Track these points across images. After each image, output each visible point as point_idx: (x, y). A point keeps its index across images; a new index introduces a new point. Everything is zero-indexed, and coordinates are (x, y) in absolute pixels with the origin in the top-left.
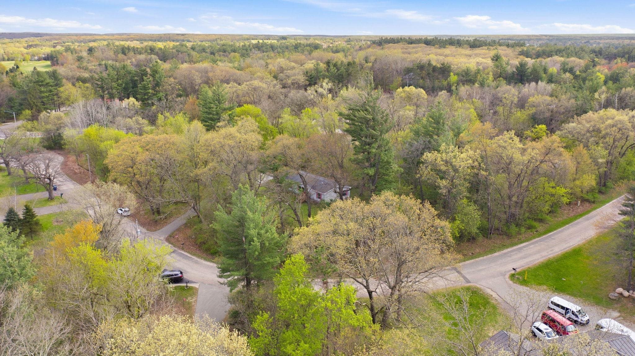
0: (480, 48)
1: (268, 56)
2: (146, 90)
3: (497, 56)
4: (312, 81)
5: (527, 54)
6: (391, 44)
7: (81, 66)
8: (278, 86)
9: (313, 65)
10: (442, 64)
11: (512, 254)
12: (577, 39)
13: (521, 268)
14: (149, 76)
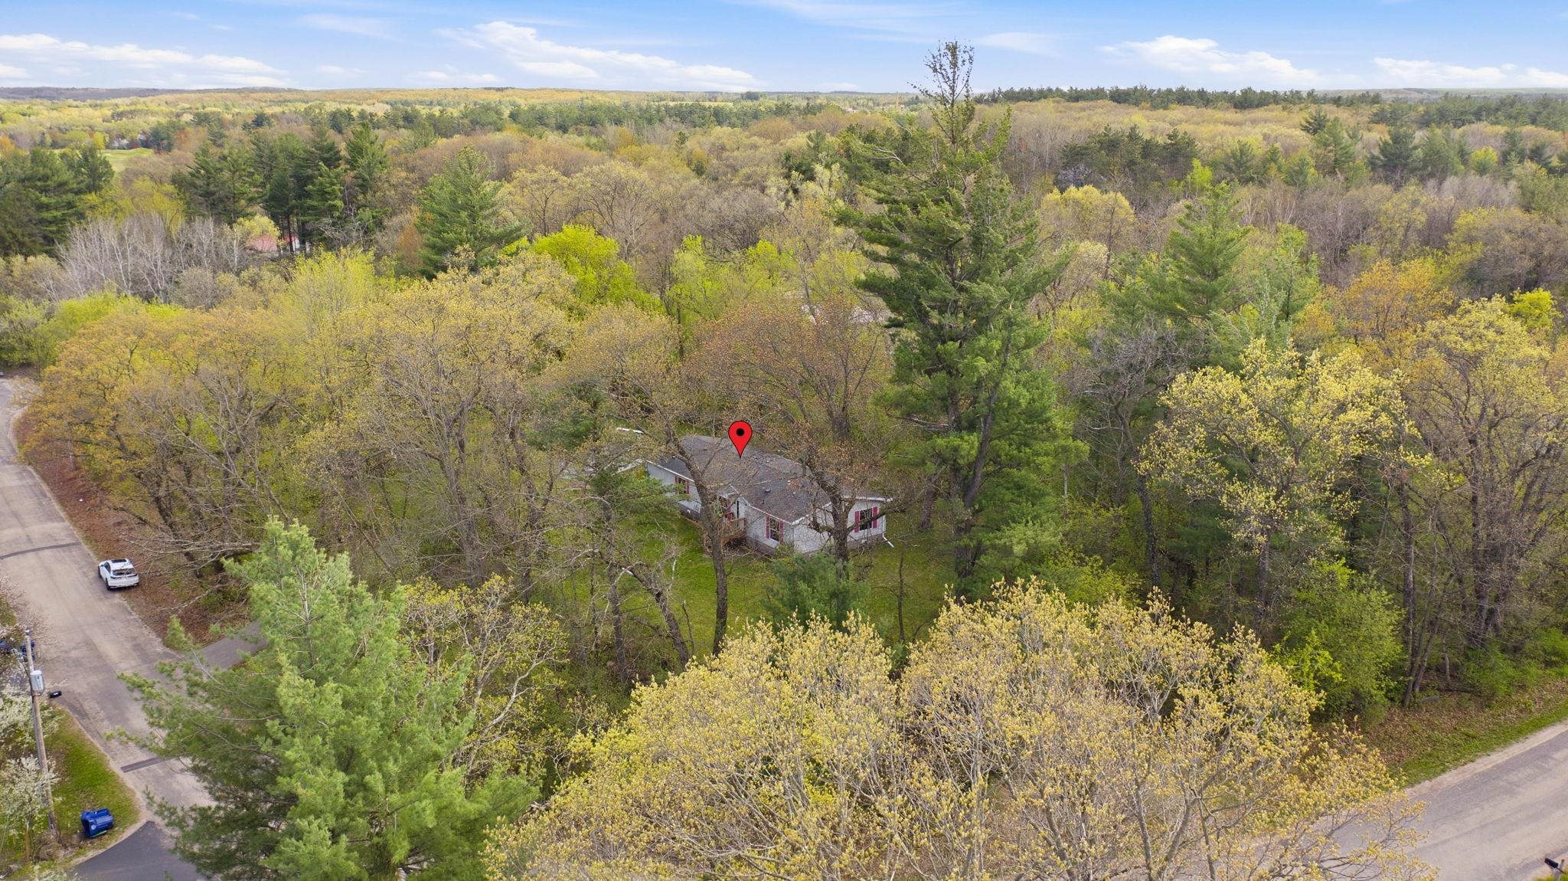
0: (1262, 109)
2: (327, 200)
3: (1316, 121)
6: (1024, 103)
10: (1170, 137)
14: (343, 166)
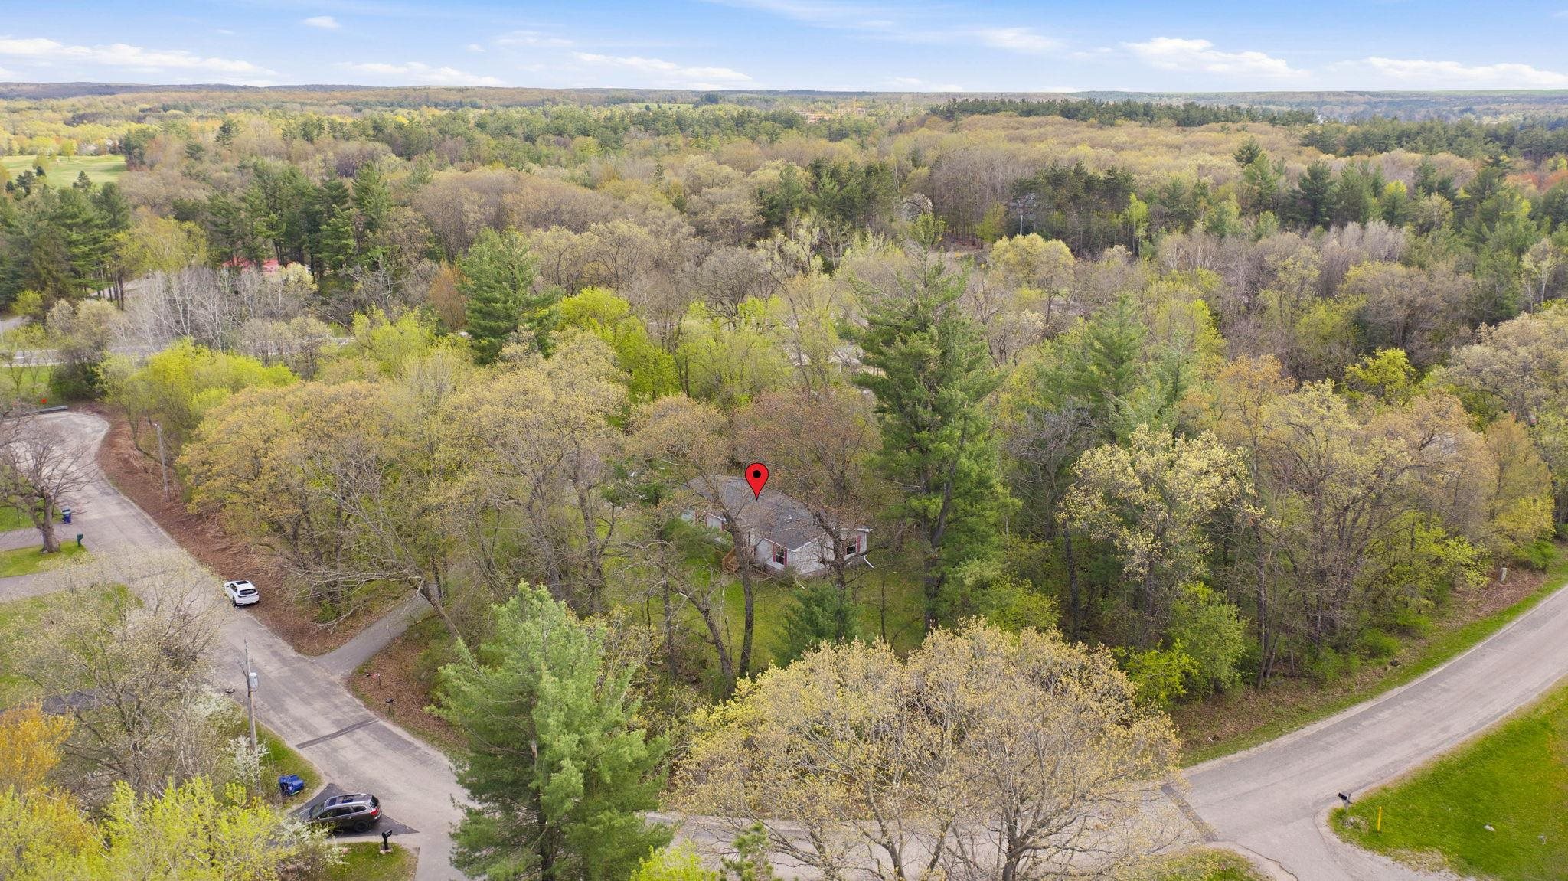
0: (1202, 127)
1: (668, 145)
2: (340, 239)
3: (1249, 149)
4: (774, 214)
5: (1323, 144)
6: (976, 117)
7: (193, 172)
8: (684, 230)
9: (777, 173)
10: (1109, 172)
11: (1329, 739)
12: (1439, 103)
13: (1362, 791)
14: (350, 203)
